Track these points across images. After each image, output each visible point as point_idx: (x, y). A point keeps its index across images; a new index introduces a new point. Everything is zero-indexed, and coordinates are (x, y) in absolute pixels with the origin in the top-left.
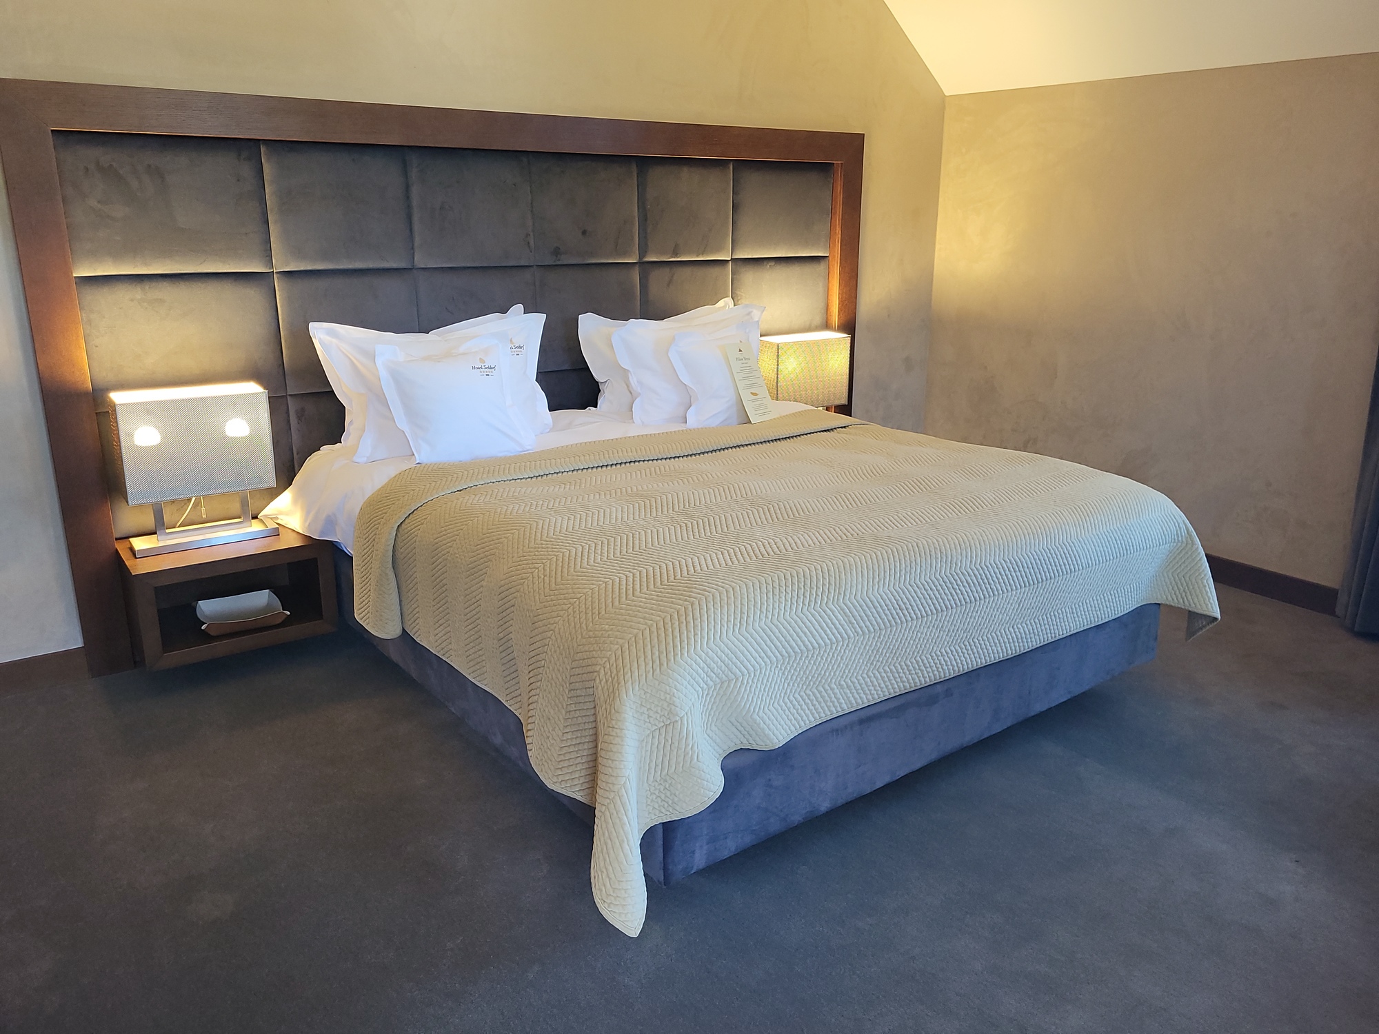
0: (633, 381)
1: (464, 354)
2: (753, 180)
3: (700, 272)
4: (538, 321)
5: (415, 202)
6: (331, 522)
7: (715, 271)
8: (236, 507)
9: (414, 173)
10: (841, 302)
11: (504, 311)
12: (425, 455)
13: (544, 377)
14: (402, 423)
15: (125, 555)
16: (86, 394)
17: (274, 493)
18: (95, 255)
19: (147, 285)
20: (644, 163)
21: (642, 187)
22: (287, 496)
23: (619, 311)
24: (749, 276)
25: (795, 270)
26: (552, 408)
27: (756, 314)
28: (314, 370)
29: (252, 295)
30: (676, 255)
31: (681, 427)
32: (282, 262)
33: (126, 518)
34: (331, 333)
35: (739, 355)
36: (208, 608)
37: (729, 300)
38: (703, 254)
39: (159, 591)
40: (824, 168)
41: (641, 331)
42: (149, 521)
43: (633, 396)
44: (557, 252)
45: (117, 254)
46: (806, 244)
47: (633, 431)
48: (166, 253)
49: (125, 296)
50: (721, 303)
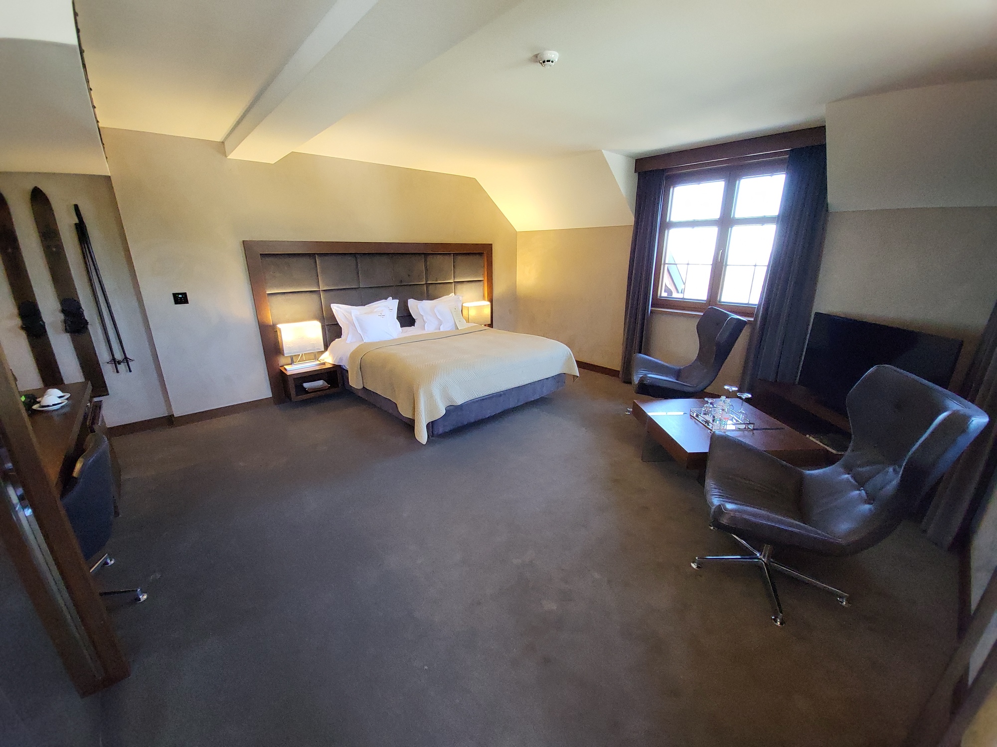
0: (424, 318)
1: (376, 312)
2: (459, 257)
3: (445, 285)
4: (396, 302)
5: (360, 269)
6: (341, 359)
7: (449, 285)
8: (313, 357)
9: (359, 260)
10: (488, 293)
11: (386, 299)
12: (366, 340)
13: (399, 318)
14: (359, 331)
15: (284, 371)
16: (270, 326)
17: (322, 352)
18: (272, 287)
19: (286, 295)
20: (426, 255)
21: (426, 261)
22: (327, 353)
23: (420, 298)
24: (459, 286)
25: (473, 284)
26: (402, 326)
27: (461, 298)
28: (333, 317)
29: (315, 296)
30: (437, 281)
31: (439, 331)
32: (323, 287)
33: (282, 361)
34: (338, 307)
35: (455, 310)
36: (306, 385)
37: (453, 294)
38: (444, 280)
39: (294, 379)
40: (481, 254)
41: (426, 304)
42: (289, 361)
43: (425, 322)
44: (401, 281)
45: (277, 287)
46: (476, 276)
47: (424, 332)
48: (291, 286)
49: (280, 298)
50: (451, 295)
